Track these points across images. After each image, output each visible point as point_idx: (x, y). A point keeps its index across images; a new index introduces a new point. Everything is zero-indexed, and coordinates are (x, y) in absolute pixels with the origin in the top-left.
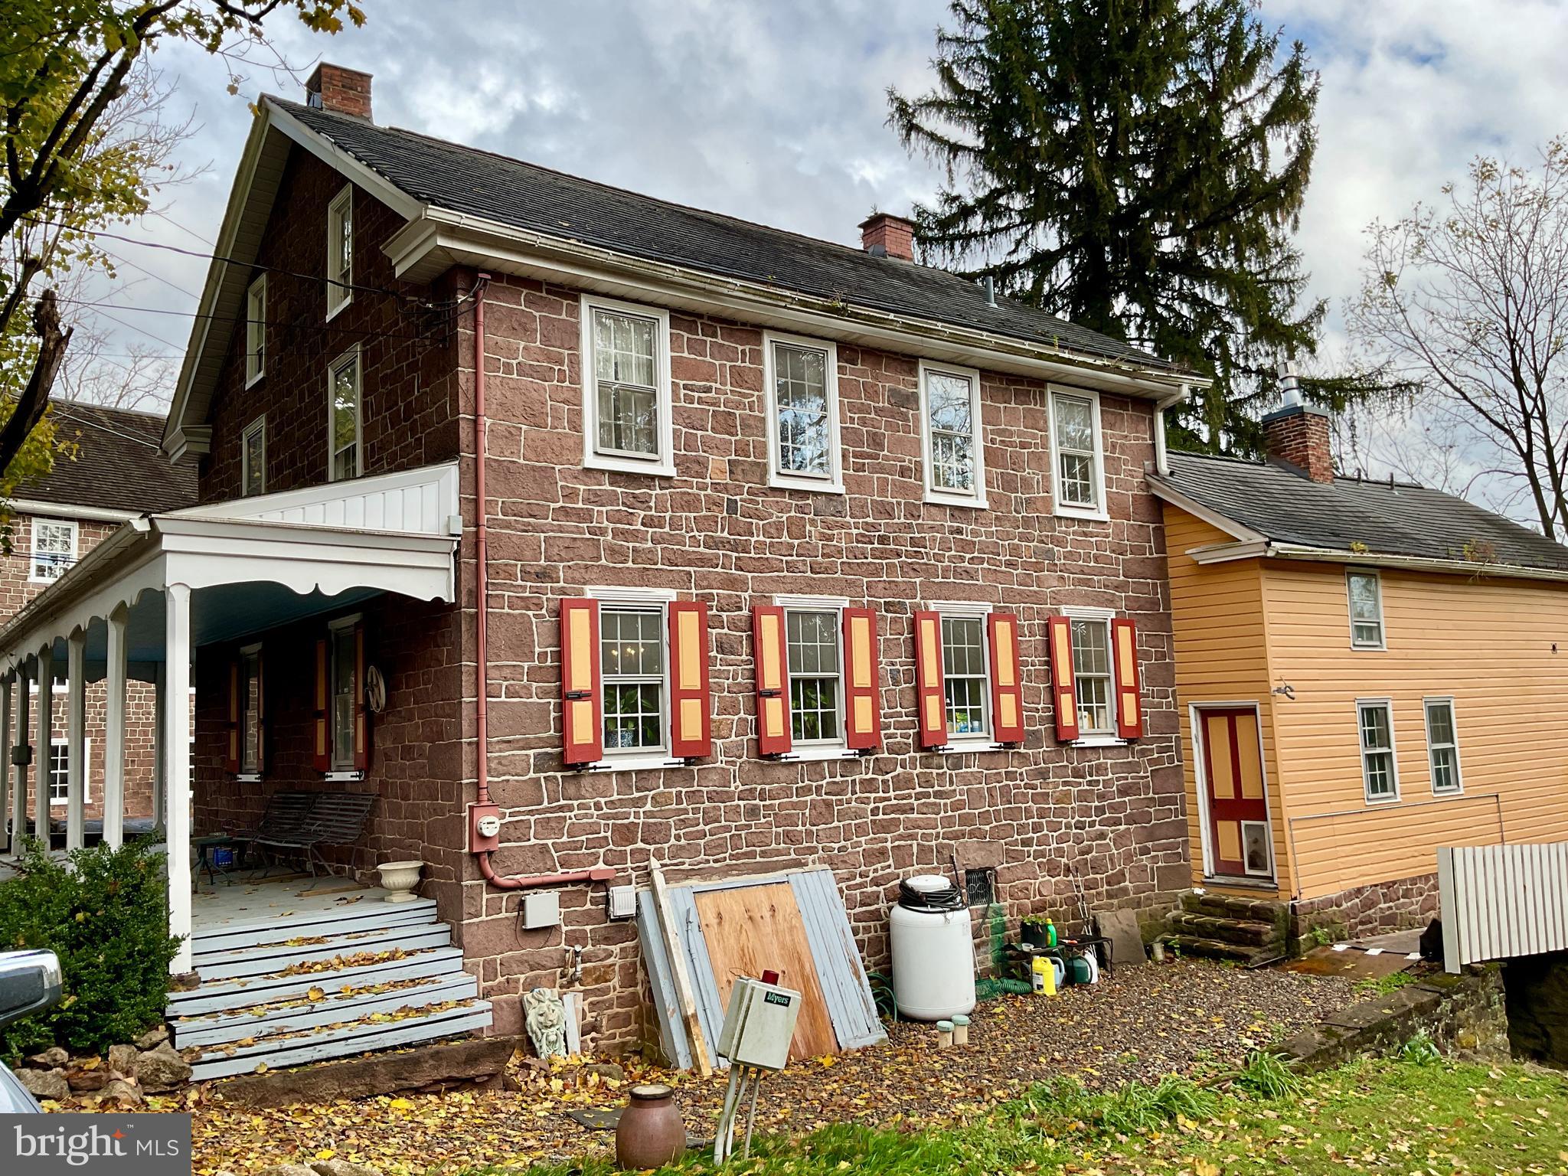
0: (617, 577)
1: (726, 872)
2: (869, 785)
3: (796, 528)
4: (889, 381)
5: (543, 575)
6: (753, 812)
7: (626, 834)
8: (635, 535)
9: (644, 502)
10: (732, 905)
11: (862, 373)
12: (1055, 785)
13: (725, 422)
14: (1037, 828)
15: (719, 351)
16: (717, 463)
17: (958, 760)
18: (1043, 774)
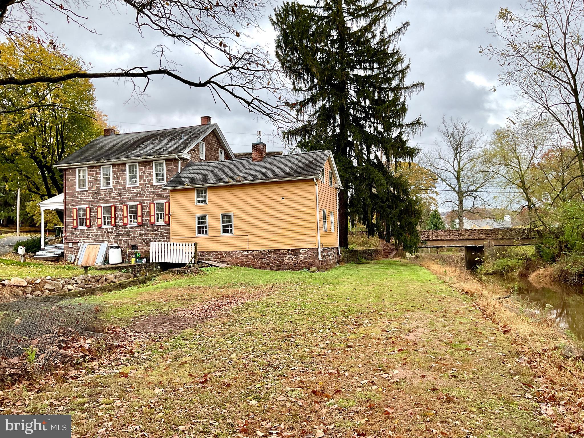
0: (80, 204)
1: (94, 242)
2: (115, 231)
3: (105, 194)
4: (122, 168)
5: (72, 205)
6: (97, 235)
7: (81, 237)
8: (84, 199)
9: (84, 194)
10: (91, 247)
11: (117, 168)
12: (150, 232)
13: (95, 181)
14: (146, 239)
15: (95, 171)
16: (94, 187)
17: (131, 228)
18: (148, 230)
